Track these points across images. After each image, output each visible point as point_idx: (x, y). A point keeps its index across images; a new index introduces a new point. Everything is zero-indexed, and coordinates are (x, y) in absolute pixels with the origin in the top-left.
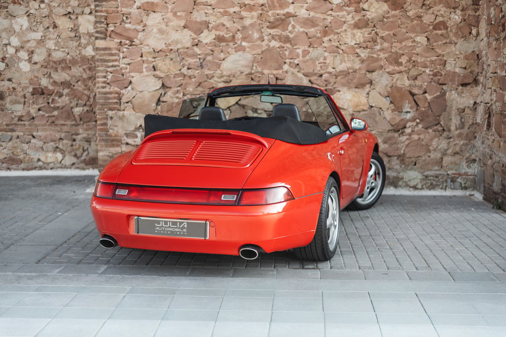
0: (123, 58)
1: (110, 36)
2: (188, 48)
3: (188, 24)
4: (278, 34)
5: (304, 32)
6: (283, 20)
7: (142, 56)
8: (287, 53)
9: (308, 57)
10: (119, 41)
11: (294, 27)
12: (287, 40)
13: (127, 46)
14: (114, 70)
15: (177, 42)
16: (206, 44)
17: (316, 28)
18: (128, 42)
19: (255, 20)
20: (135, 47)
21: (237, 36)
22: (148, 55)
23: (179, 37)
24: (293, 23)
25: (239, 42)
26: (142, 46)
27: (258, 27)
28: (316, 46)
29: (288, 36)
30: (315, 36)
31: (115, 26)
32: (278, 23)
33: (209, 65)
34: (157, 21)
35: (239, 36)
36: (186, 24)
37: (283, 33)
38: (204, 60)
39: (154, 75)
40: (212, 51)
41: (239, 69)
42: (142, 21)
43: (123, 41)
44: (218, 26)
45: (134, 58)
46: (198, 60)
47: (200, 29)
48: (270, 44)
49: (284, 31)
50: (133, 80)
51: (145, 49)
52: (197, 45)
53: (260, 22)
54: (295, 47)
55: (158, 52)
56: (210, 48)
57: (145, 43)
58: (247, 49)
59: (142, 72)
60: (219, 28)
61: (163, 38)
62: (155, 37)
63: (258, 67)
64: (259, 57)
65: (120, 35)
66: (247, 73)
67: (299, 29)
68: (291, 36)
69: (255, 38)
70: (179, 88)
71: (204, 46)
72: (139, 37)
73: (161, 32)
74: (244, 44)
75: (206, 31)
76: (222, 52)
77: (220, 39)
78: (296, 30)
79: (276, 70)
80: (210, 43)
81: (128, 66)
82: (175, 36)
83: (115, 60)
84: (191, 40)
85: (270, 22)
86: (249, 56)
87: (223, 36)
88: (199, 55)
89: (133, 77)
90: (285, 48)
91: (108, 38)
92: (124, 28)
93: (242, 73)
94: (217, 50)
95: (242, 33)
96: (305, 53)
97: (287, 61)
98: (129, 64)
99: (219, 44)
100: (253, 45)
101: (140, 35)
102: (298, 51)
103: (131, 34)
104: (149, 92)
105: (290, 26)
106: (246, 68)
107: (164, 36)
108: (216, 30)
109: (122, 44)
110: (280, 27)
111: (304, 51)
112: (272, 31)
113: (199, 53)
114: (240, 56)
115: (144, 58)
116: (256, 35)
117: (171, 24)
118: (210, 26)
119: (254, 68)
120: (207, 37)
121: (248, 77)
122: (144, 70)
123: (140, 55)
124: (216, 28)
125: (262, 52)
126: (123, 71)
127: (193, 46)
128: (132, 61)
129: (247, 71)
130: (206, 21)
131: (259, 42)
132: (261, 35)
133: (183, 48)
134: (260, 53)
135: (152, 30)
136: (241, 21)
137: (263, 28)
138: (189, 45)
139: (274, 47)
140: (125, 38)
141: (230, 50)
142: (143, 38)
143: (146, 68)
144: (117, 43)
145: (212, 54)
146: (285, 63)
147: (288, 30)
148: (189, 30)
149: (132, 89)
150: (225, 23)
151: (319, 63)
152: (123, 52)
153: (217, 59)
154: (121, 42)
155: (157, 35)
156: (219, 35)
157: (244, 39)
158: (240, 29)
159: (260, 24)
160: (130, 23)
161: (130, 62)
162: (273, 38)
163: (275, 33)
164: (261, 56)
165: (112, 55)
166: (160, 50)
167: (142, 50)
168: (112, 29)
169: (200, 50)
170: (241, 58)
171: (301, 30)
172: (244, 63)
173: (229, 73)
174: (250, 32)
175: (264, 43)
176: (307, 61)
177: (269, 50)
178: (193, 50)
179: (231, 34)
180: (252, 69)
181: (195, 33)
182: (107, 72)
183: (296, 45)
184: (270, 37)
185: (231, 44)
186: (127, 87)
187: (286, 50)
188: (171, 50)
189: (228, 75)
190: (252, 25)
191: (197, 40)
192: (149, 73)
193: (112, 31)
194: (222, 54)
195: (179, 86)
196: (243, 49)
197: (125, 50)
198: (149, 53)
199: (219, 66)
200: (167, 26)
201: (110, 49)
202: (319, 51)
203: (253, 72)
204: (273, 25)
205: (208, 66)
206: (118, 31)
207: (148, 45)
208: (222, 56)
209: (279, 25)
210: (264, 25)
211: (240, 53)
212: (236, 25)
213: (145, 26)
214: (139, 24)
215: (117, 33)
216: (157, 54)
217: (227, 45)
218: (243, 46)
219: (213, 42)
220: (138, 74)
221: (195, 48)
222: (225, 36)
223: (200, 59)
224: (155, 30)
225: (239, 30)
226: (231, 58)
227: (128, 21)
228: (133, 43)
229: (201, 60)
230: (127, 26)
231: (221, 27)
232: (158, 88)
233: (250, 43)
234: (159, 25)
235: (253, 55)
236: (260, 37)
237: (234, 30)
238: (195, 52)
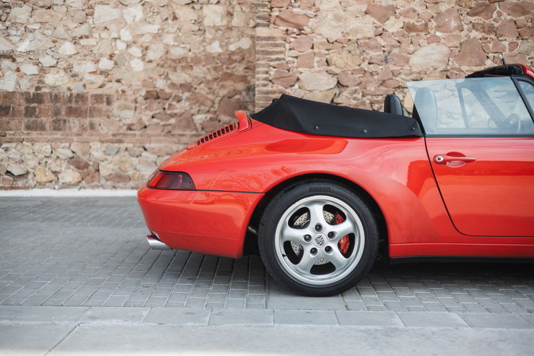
0: (290, 49)
1: (274, 24)
2: (369, 38)
3: (370, 9)
4: (480, 22)
5: (512, 20)
6: (487, 6)
7: (312, 48)
8: (491, 45)
9: (516, 51)
10: (285, 29)
11: (500, 14)
12: (491, 29)
13: (294, 35)
14: (278, 65)
15: (357, 31)
16: (392, 34)
17: (527, 16)
18: (295, 30)
19: (453, 5)
20: (304, 36)
21: (430, 24)
22: (321, 47)
23: (359, 25)
24: (498, 9)
25: (432, 32)
26: (313, 35)
27: (456, 14)
28: (526, 37)
29: (493, 25)
30: (525, 26)
31: (280, 11)
32: (480, 9)
33: (395, 59)
34: (333, 5)
35: (433, 24)
36: (368, 9)
37: (487, 22)
38: (389, 53)
39: (327, 71)
40: (399, 42)
41: (432, 65)
42: (314, 5)
43: (290, 29)
44: (408, 12)
45: (303, 49)
46: (382, 53)
47: (385, 16)
48: (470, 34)
49: (488, 19)
50: (300, 76)
51: (317, 40)
52: (380, 35)
53: (459, 8)
54: (500, 39)
55: (333, 43)
56: (397, 39)
57: (317, 31)
58: (442, 41)
59: (313, 67)
60: (408, 15)
61: (340, 26)
62: (329, 24)
63: (455, 62)
64: (456, 51)
65: (287, 22)
66: (441, 69)
67: (506, 17)
68: (496, 25)
69: (452, 27)
70: (357, 87)
71: (390, 36)
72: (310, 24)
73: (338, 18)
74: (438, 34)
75: (392, 18)
76: (412, 43)
77: (409, 28)
78: (503, 18)
79: (477, 66)
80: (398, 32)
81: (295, 60)
82: (354, 24)
83: (281, 52)
84: (374, 29)
85: (470, 8)
86: (445, 49)
87: (413, 24)
88: (384, 47)
89: (301, 73)
90: (489, 39)
91: (272, 25)
92: (292, 12)
93: (435, 69)
94: (405, 41)
95: (436, 21)
96: (513, 45)
97: (491, 55)
98: (296, 57)
99: (407, 33)
100: (449, 36)
101: (312, 22)
102: (504, 43)
103: (301, 21)
104: (321, 91)
105: (495, 13)
106: (441, 64)
107: (342, 23)
108: (405, 17)
109: (289, 32)
110: (483, 14)
111: (511, 44)
112: (473, 19)
113: (383, 44)
114: (433, 49)
115: (316, 50)
116: (453, 24)
117: (350, 8)
118: (398, 11)
119: (450, 63)
120: (393, 26)
121: (444, 75)
122: (316, 64)
123: (311, 46)
124: (405, 14)
125: (461, 44)
126: (290, 66)
127: (376, 36)
128: (301, 54)
129: (442, 67)
130: (393, 6)
131: (456, 33)
132: (459, 23)
133: (365, 38)
134: (458, 45)
135: (327, 16)
136: (436, 6)
137: (462, 15)
138: (371, 34)
139: (475, 38)
140: (292, 25)
141: (421, 41)
142: (315, 25)
143: (318, 62)
144: (283, 31)
145: (400, 46)
146: (488, 57)
147: (492, 17)
148: (372, 16)
149: (300, 88)
150: (416, 8)
151: (529, 59)
152: (290, 42)
153: (405, 52)
154: (287, 30)
155: (333, 23)
156: (409, 23)
157: (438, 28)
158: (435, 15)
159: (458, 10)
160: (299, 7)
161: (299, 54)
162: (474, 26)
163: (476, 22)
164: (459, 49)
165: (276, 45)
166: (336, 41)
167: (313, 40)
168: (277, 14)
169: (385, 41)
170: (434, 52)
171: (509, 18)
172: (437, 57)
173: (420, 69)
174: (446, 20)
175: (463, 34)
176: (515, 56)
177: (469, 41)
178: (376, 40)
179: (423, 22)
180: (448, 64)
181: (379, 20)
182: (270, 66)
183: (502, 36)
184: (470, 26)
185: (422, 34)
186: (293, 86)
187: (490, 43)
188: (350, 40)
189: (418, 71)
190: (448, 11)
191: (381, 29)
192: (321, 69)
193: (277, 16)
194: (411, 45)
195: (358, 85)
196: (437, 40)
197: (292, 40)
198: (322, 44)
199: (407, 61)
200: (344, 11)
201: (273, 38)
202: (530, 44)
203: (449, 68)
204: (475, 12)
205: (393, 60)
206: (284, 16)
207: (320, 35)
208: (411, 48)
209: (482, 12)
210: (462, 12)
211: (434, 45)
212: (429, 11)
213: (318, 10)
214: (310, 8)
215: (283, 20)
216: (331, 45)
217: (417, 35)
218: (437, 36)
219: (401, 32)
220: (308, 69)
221: (379, 38)
222: (416, 24)
223: (384, 51)
224: (330, 16)
225: (432, 17)
226: (421, 51)
227: (297, 4)
228: (303, 31)
229: (386, 54)
230: (296, 10)
231: (411, 14)
232: (332, 87)
233: (446, 34)
234: (335, 9)
235: (449, 47)
236: (458, 26)
237: (427, 17)
238: (378, 43)
